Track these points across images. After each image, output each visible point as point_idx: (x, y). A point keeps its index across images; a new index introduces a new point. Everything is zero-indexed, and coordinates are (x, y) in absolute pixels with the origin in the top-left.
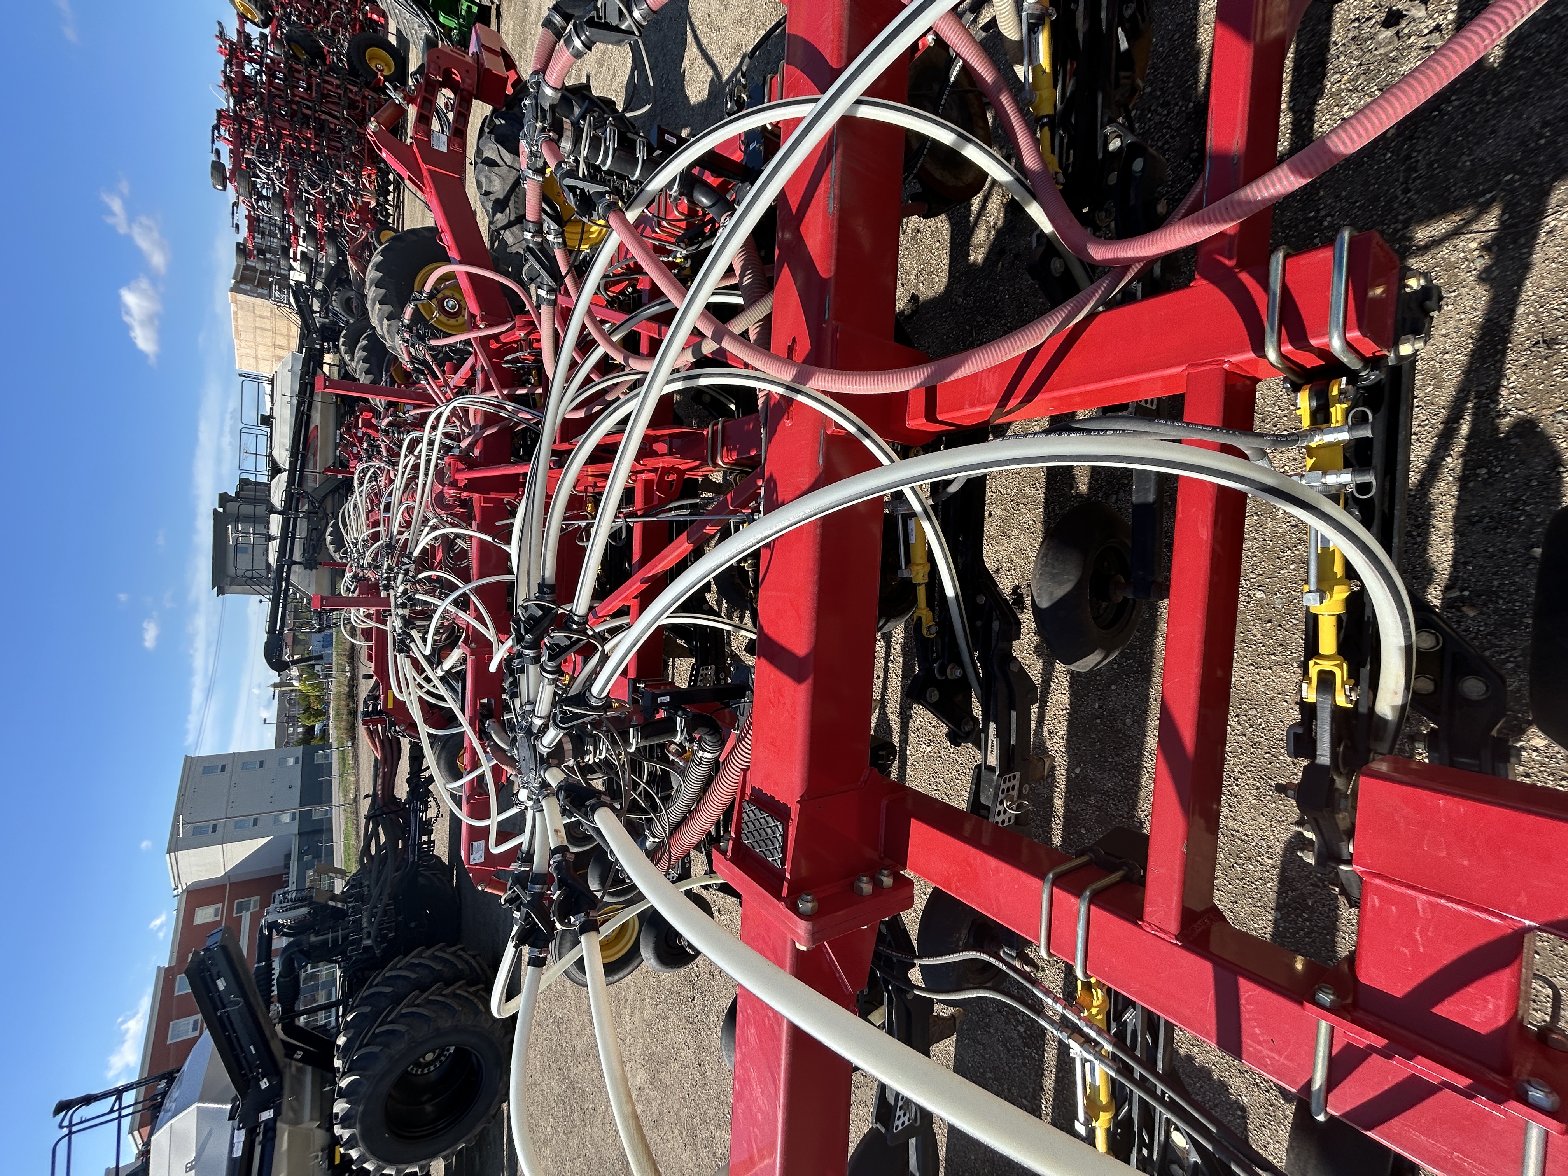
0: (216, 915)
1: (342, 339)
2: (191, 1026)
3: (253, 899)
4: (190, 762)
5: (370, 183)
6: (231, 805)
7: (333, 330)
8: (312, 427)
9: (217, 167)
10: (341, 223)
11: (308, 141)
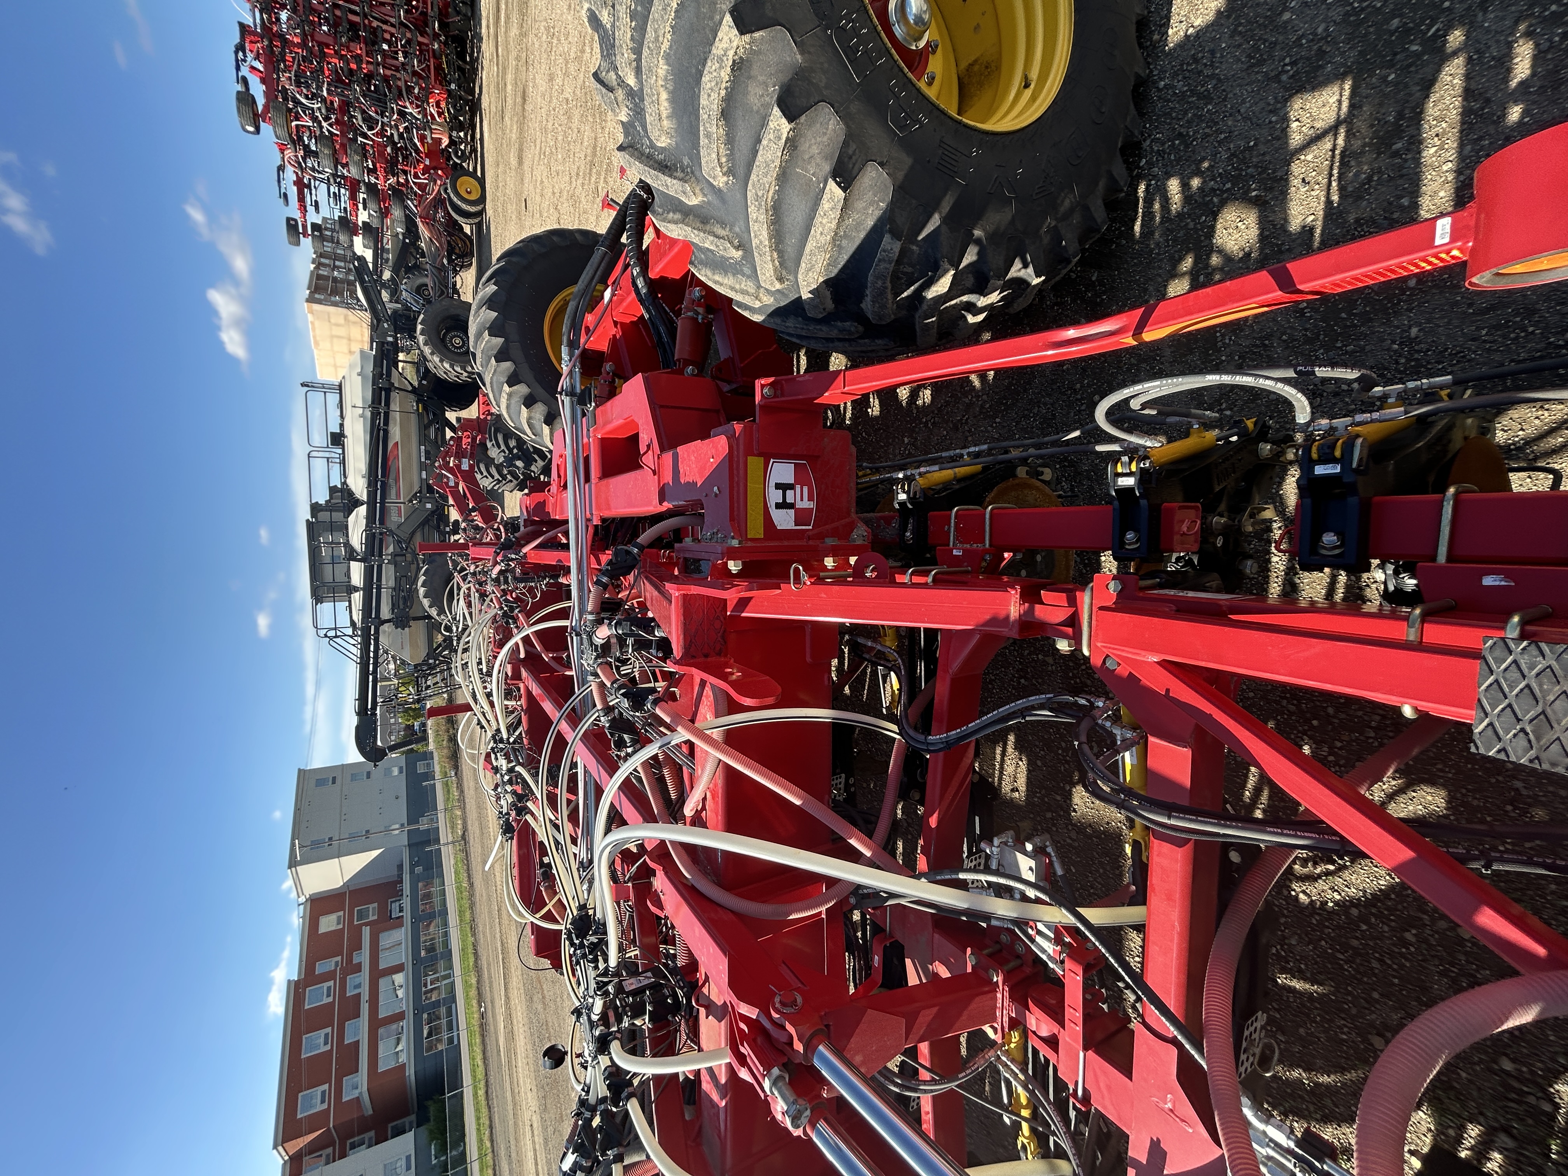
0: (338, 923)
1: (419, 327)
2: (322, 1040)
3: (371, 906)
4: (303, 774)
5: (440, 114)
6: (344, 817)
7: (408, 318)
8: (390, 445)
9: (245, 99)
10: (407, 180)
11: (358, 59)
